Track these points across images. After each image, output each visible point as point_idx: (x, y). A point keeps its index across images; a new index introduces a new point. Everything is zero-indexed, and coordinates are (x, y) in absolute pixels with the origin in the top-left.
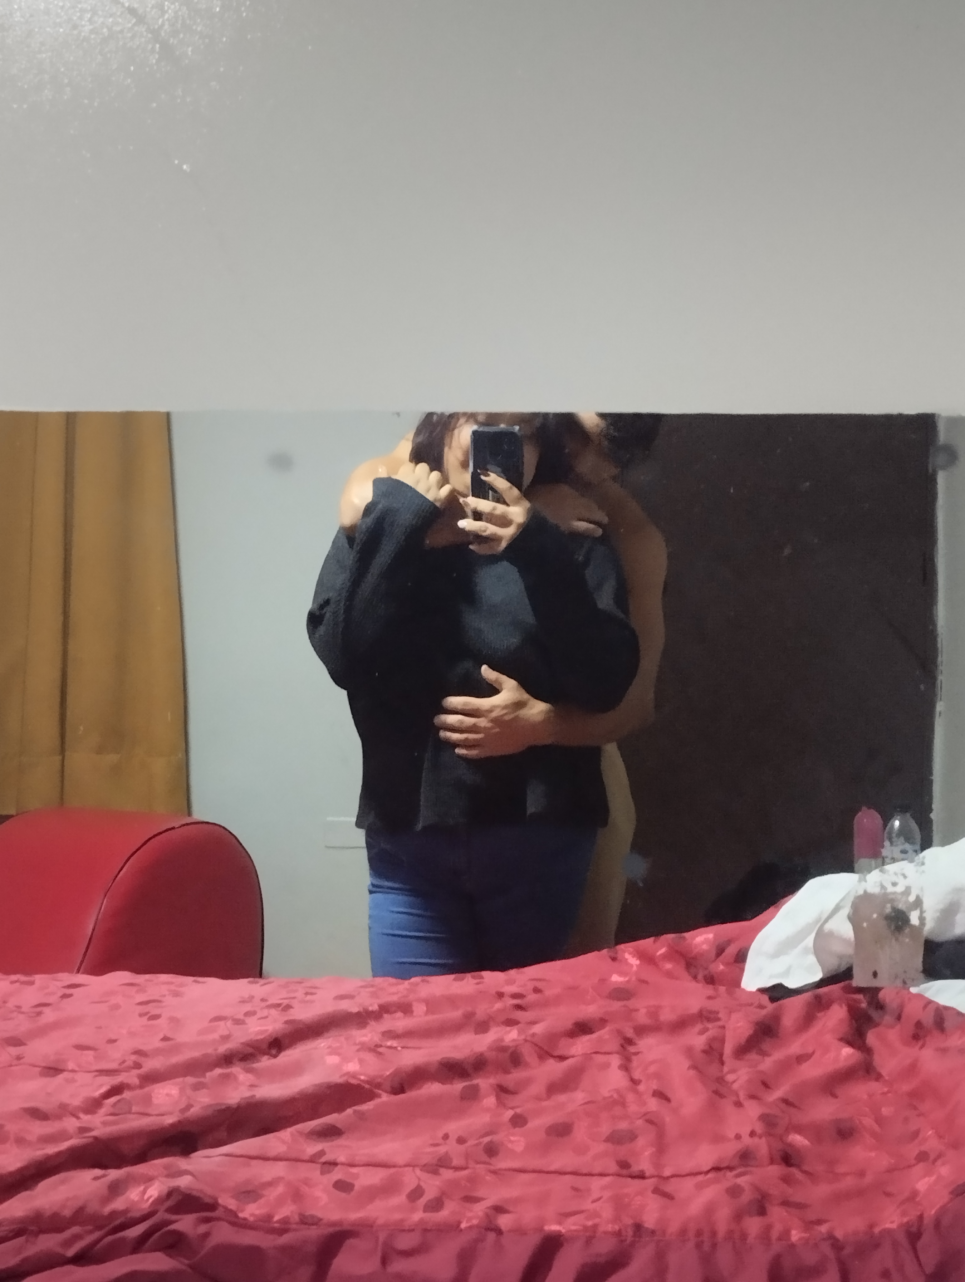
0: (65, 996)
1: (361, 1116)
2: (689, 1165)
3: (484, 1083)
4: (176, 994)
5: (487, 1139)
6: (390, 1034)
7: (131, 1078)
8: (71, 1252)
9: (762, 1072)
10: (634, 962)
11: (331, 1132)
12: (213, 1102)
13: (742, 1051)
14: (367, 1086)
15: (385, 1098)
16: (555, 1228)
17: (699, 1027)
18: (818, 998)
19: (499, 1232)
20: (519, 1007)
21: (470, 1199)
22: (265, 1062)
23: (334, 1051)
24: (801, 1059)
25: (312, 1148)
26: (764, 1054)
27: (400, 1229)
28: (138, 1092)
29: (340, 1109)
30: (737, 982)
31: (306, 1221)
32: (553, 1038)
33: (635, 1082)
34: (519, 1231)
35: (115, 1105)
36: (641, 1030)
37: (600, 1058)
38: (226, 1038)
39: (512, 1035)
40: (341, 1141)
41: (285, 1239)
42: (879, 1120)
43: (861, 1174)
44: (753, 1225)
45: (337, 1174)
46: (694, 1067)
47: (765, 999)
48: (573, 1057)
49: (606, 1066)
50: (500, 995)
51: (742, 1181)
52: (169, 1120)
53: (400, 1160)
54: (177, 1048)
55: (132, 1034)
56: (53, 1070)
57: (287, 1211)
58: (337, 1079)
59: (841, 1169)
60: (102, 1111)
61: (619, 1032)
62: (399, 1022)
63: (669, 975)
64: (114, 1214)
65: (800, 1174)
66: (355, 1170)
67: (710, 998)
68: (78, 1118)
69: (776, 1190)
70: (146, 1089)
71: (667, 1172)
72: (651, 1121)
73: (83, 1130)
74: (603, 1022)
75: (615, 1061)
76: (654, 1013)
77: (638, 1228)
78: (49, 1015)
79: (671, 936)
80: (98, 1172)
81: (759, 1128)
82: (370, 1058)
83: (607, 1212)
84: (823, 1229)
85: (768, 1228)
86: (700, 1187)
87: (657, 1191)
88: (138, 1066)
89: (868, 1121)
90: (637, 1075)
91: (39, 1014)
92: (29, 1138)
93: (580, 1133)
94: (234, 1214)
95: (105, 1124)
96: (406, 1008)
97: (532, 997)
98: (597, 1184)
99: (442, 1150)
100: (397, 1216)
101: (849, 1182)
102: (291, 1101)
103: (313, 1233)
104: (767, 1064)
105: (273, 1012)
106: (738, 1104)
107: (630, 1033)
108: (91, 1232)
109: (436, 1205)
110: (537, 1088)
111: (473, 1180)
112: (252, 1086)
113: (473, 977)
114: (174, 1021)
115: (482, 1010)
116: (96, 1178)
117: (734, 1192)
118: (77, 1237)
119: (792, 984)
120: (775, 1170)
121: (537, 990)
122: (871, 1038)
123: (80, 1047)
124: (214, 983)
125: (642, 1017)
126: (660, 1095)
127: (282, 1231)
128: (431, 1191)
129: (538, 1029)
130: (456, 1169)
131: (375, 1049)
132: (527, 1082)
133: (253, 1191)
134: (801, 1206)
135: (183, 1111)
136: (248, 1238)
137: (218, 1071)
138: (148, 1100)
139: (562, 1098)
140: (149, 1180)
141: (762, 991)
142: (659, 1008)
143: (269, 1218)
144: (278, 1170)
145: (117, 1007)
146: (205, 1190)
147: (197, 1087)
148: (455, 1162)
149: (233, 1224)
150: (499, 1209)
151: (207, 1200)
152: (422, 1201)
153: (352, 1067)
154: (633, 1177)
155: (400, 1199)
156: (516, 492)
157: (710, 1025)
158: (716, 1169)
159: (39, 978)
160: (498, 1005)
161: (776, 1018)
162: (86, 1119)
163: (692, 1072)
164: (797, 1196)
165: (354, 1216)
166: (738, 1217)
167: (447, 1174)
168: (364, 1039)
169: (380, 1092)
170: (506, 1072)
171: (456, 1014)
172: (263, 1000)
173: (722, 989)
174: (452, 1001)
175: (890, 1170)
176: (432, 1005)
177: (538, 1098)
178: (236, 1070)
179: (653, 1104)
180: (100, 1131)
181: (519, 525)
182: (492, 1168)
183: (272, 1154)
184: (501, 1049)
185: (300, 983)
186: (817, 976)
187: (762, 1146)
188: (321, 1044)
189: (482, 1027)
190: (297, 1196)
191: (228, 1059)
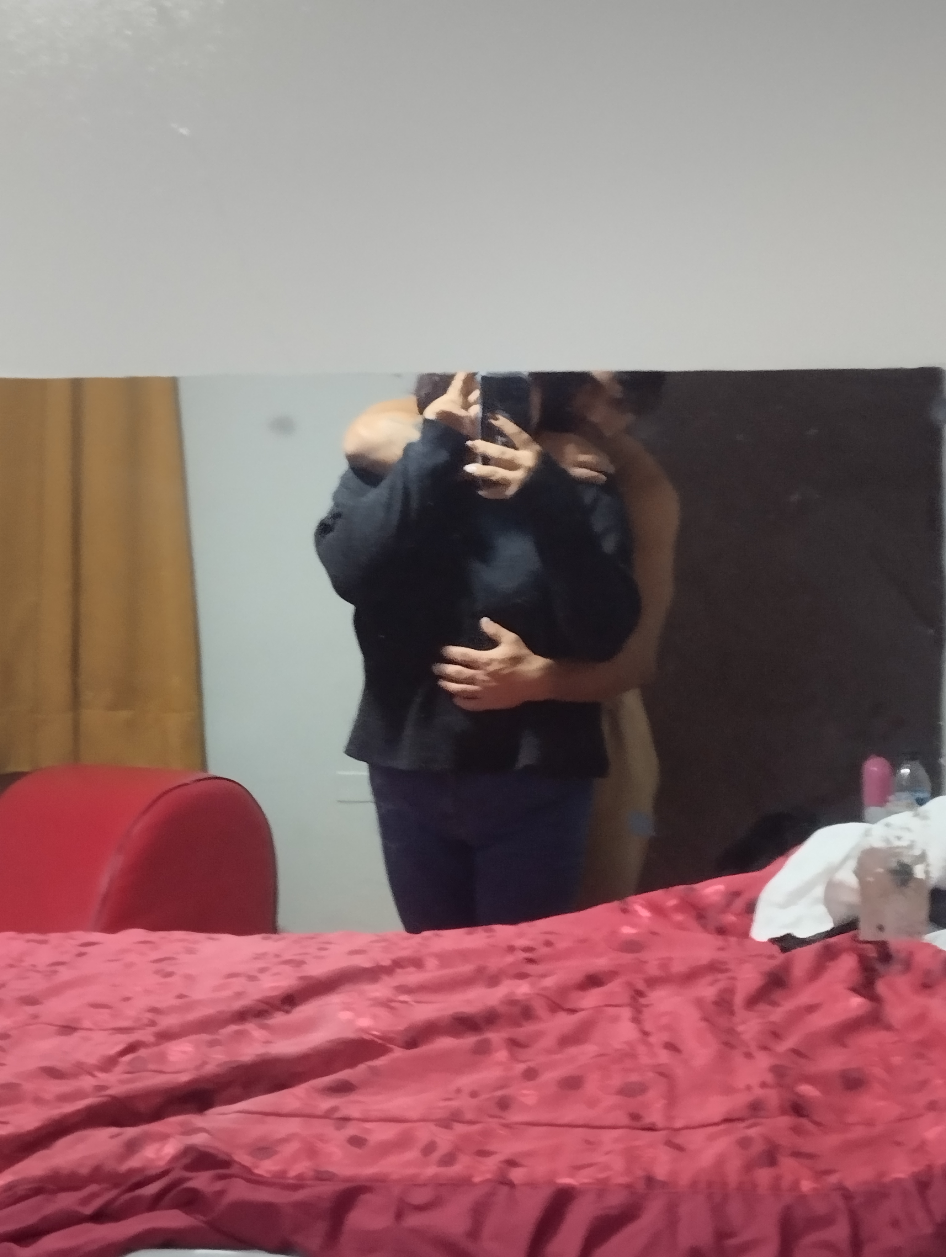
0: (81, 955)
1: (374, 1071)
2: (699, 1116)
3: (495, 1036)
4: (191, 951)
5: (499, 1093)
6: (403, 989)
7: (146, 1035)
8: (88, 1210)
9: (773, 1023)
10: (644, 913)
11: (344, 1088)
12: (228, 1059)
13: (753, 1001)
14: (380, 1041)
15: (398, 1053)
16: (566, 1181)
17: (709, 978)
18: (827, 948)
19: (511, 1185)
20: (531, 961)
21: (483, 1153)
22: (279, 1019)
23: (347, 1007)
24: (811, 1009)
25: (326, 1104)
26: (774, 1004)
27: (413, 1183)
28: (156, 1049)
29: (352, 1064)
30: (745, 933)
31: (322, 1177)
32: (564, 990)
33: (646, 1034)
34: (532, 1185)
35: (130, 1063)
36: (653, 982)
37: (611, 1011)
38: (239, 995)
39: (523, 989)
40: (353, 1097)
41: (299, 1195)
42: (889, 1069)
43: (870, 1123)
44: (764, 1175)
45: (351, 1130)
46: (706, 1019)
47: (775, 949)
48: (583, 1010)
49: (615, 1019)
50: (511, 949)
51: (752, 1132)
52: (184, 1078)
53: (414, 1114)
54: (191, 1006)
55: (147, 992)
56: (68, 1029)
57: (301, 1167)
58: (350, 1034)
59: (851, 1119)
60: (119, 1069)
61: (629, 984)
62: (411, 977)
63: (680, 926)
64: (131, 1172)
65: (810, 1123)
66: (368, 1125)
67: (721, 949)
68: (93, 1076)
69: (786, 1140)
70: (162, 1047)
71: (678, 1124)
72: (663, 1073)
73: (100, 1088)
74: (612, 974)
75: (626, 1013)
76: (665, 964)
77: (650, 1181)
78: (65, 974)
79: (681, 888)
80: (114, 1130)
81: (769, 1078)
82: (382, 1012)
83: (618, 1164)
84: (833, 1179)
85: (778, 1179)
86: (711, 1138)
87: (670, 1144)
88: (152, 1023)
89: (878, 1071)
90: (648, 1027)
91: (55, 972)
92: (47, 1096)
93: (591, 1087)
94: (248, 1170)
95: (122, 1082)
96: (417, 963)
97: (544, 950)
98: (608, 1136)
99: (454, 1104)
100: (411, 1171)
101: (859, 1132)
102: (304, 1058)
103: (327, 1189)
104: (777, 1015)
105: (287, 968)
106: (749, 1055)
107: (641, 986)
108: (108, 1190)
109: (449, 1160)
110: (548, 1041)
111: (486, 1134)
112: (267, 1042)
113: (486, 931)
114: (189, 978)
115: (494, 964)
116: (112, 1137)
117: (744, 1143)
118: (93, 1196)
119: (802, 933)
120: (785, 1121)
121: (548, 944)
122: (881, 987)
123: (96, 1006)
124: (227, 940)
125: (653, 970)
126: (671, 1047)
127: (295, 1188)
128: (444, 1147)
129: (549, 982)
130: (470, 1122)
131: (387, 1004)
132: (539, 1035)
133: (267, 1148)
134: (810, 1156)
135: (198, 1068)
136: (264, 1195)
137: (233, 1028)
138: (162, 1057)
139: (573, 1050)
140: (164, 1137)
141: (774, 941)
142: (670, 959)
143: (282, 1174)
144: (293, 1126)
145: (130, 965)
146: (218, 1146)
147: (212, 1044)
148: (469, 1116)
149: (248, 1181)
150: (512, 1163)
151: (222, 1156)
152: (436, 1155)
153: (365, 1022)
154: (644, 1129)
155: (412, 1154)
156: (525, 436)
157: (720, 976)
158: (727, 1120)
159: (54, 937)
160: (510, 959)
161: (786, 968)
162: (103, 1078)
163: (703, 1024)
164: (807, 1145)
165: (369, 1171)
166: (749, 1167)
167: (460, 1128)
168: (377, 994)
169: (391, 1046)
170: (519, 1025)
171: (466, 968)
172: (277, 956)
173: (733, 940)
174: (464, 955)
175: (901, 1119)
176: (444, 959)
177: (549, 1052)
178: (250, 1027)
179: (664, 1057)
180: (118, 1090)
181: (530, 469)
182: (504, 1121)
183: (285, 1110)
184: (512, 1002)
185: (312, 938)
186: (828, 925)
187: (773, 1097)
188: (334, 1000)
189: (494, 980)
190: (311, 1151)
191: (242, 1016)
